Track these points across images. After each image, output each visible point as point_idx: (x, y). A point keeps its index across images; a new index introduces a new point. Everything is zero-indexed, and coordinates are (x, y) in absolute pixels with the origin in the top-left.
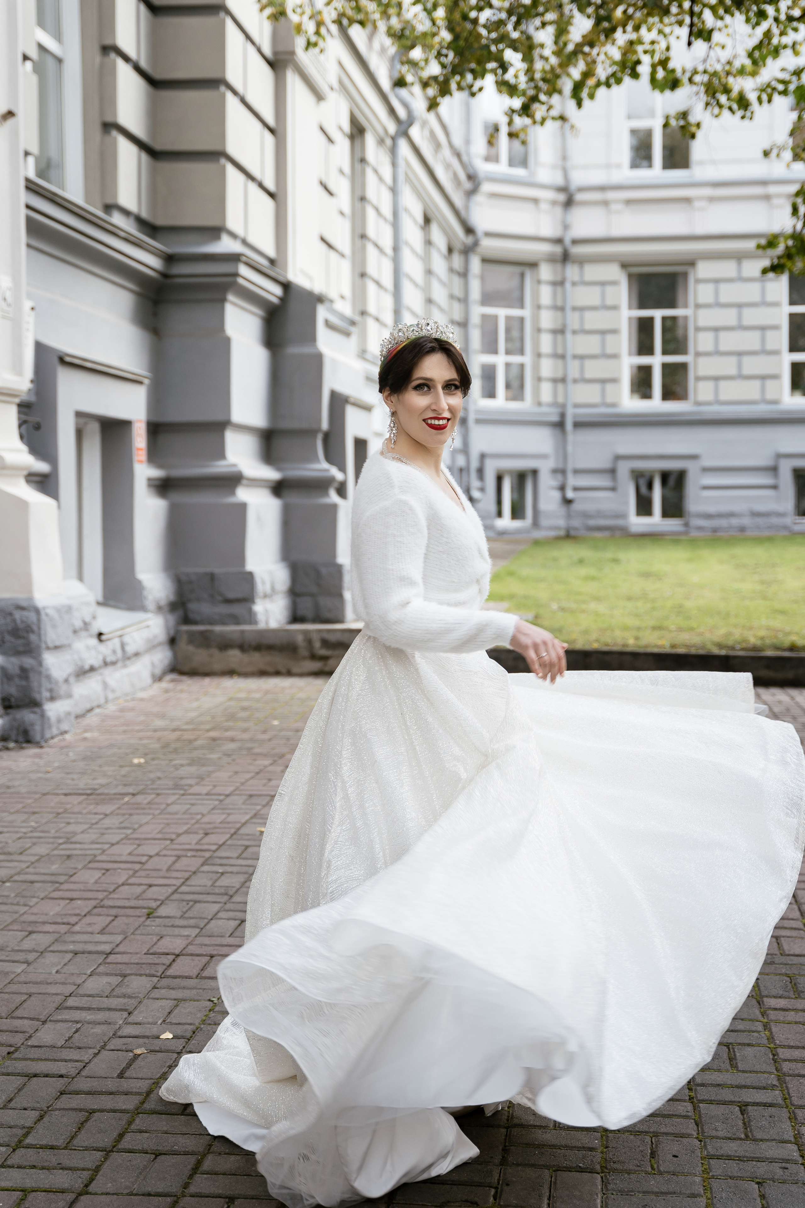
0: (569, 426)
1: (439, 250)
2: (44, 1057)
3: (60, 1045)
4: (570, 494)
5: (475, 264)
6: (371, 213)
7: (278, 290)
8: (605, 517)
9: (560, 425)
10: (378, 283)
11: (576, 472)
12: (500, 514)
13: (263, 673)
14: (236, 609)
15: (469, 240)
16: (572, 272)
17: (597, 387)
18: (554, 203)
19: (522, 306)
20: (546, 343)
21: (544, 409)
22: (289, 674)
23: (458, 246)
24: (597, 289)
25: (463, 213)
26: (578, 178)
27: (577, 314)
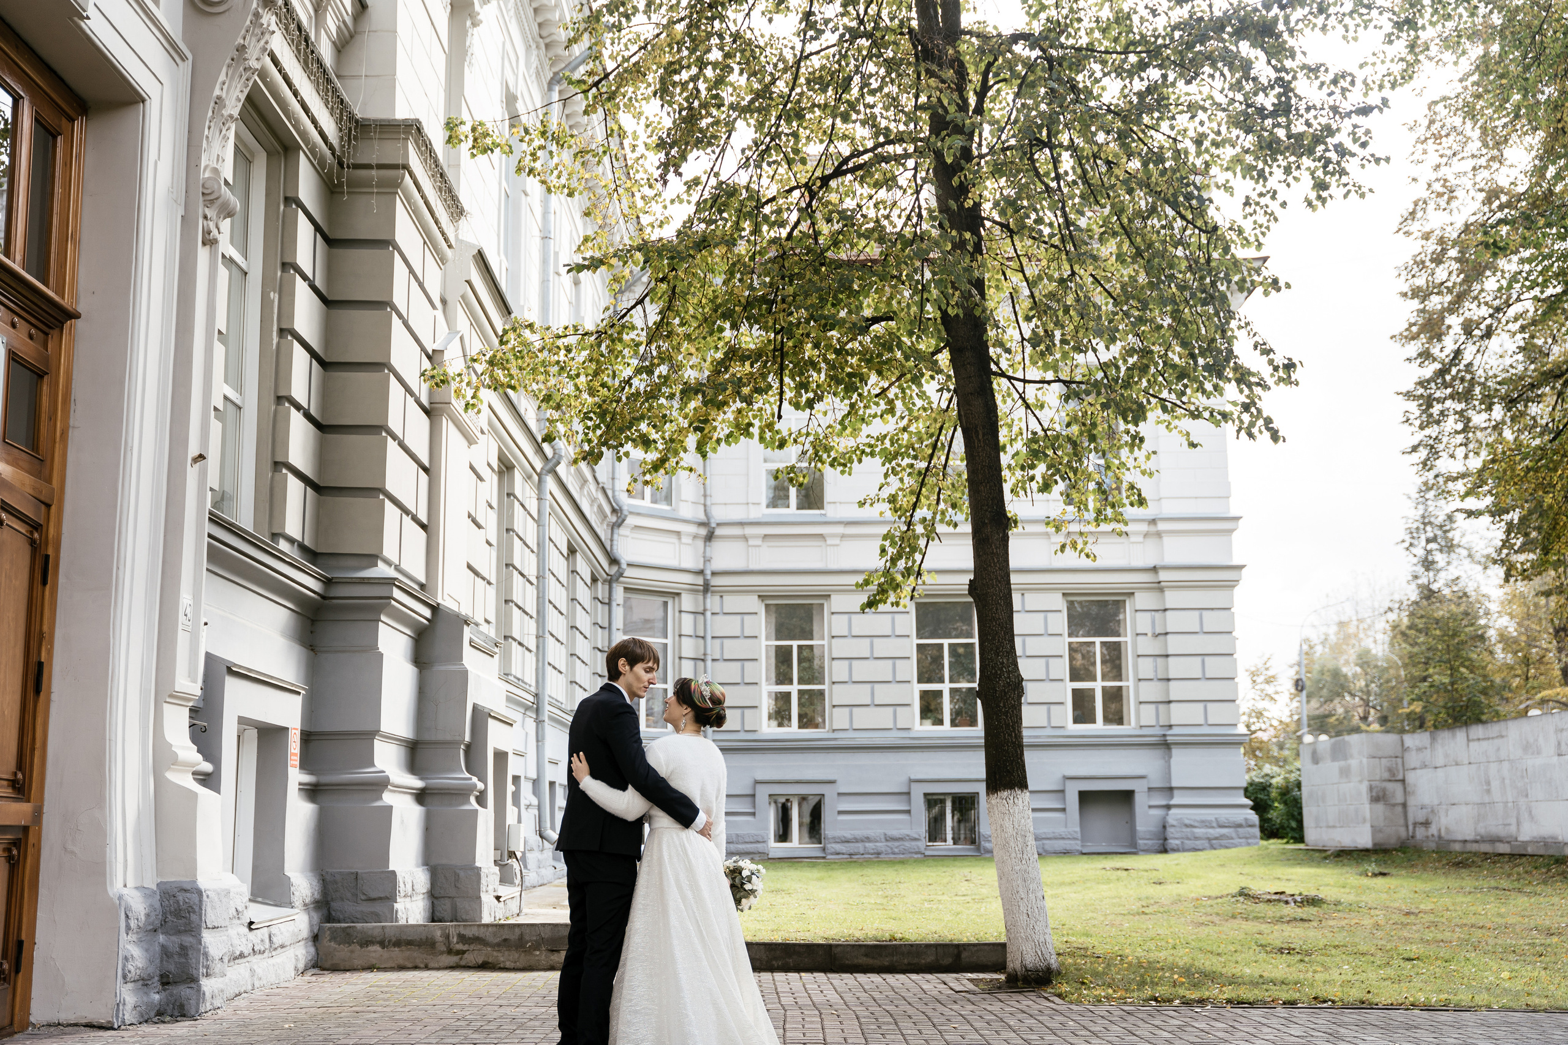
1: (582, 579)
5: (619, 594)
6: (517, 544)
7: (427, 613)
8: (744, 840)
10: (522, 609)
13: (401, 968)
14: (378, 907)
16: (713, 602)
17: (737, 713)
18: (695, 537)
19: (664, 634)
22: (427, 968)
24: (737, 619)
25: (608, 546)
26: (719, 514)
27: (718, 641)
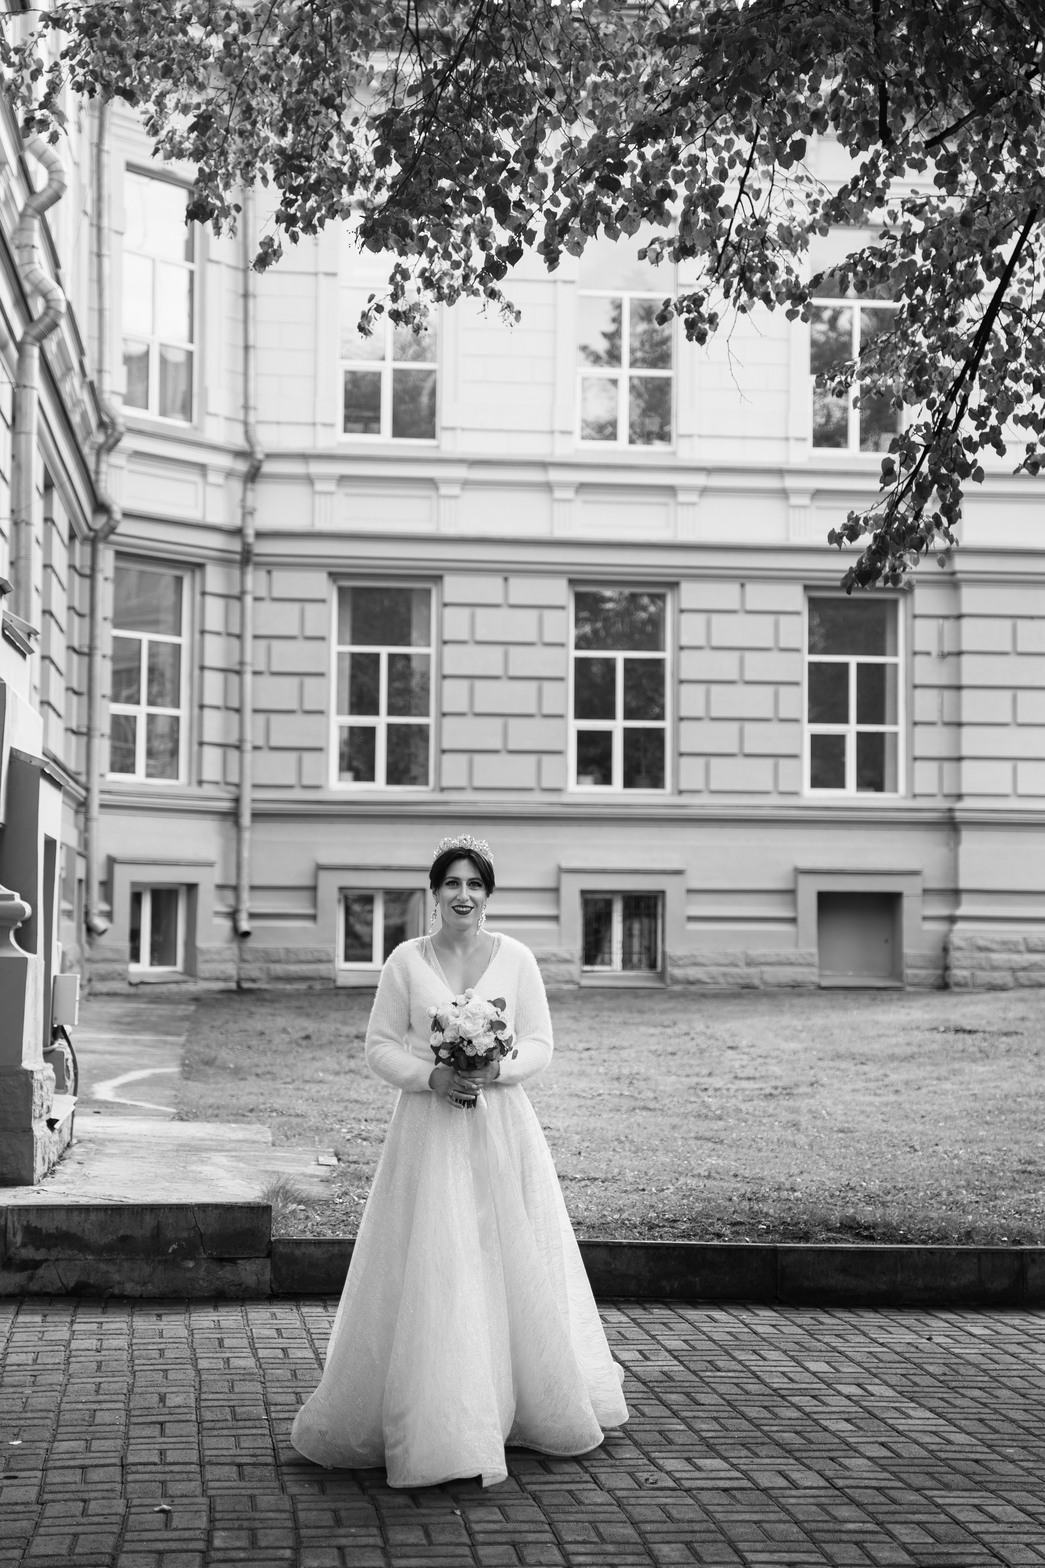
0: (246, 819)
4: (245, 925)
5: (107, 561)
8: (297, 961)
9: (233, 816)
12: (134, 955)
15: (100, 523)
16: (254, 580)
18: (230, 474)
20: (213, 688)
21: (208, 790)
23: (83, 530)
24: (293, 610)
26: (268, 439)
27: (261, 646)
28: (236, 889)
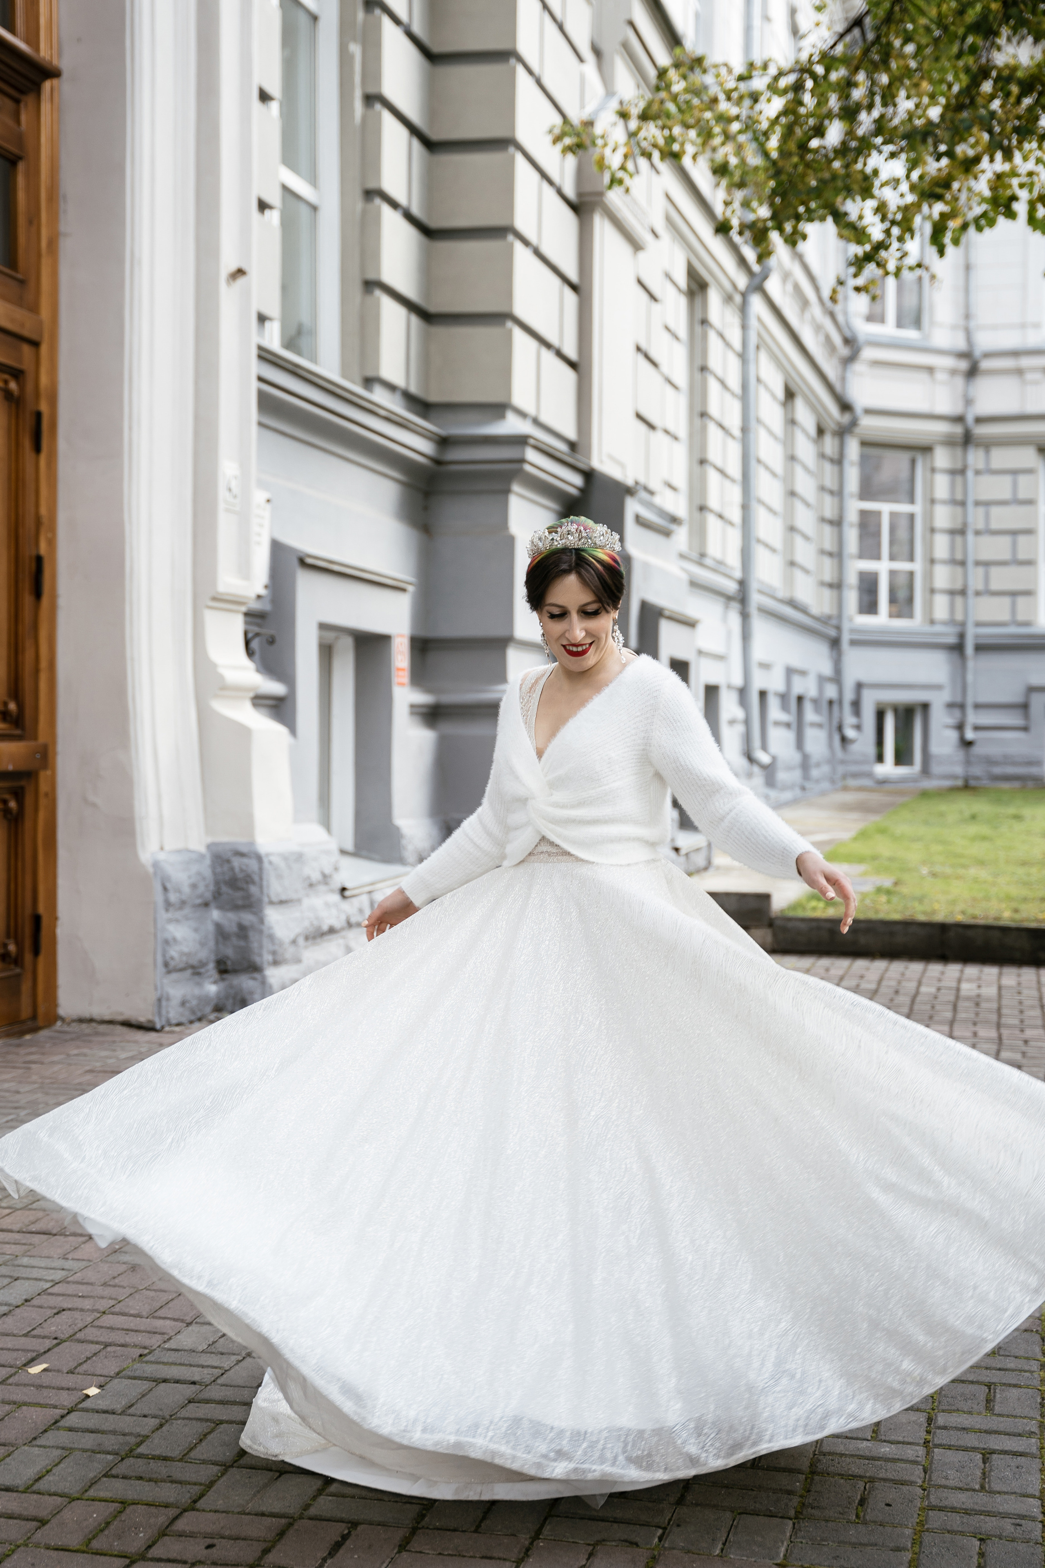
0: (969, 650)
1: (804, 431)
2: (179, 1361)
3: (201, 1349)
4: (970, 735)
6: (713, 386)
7: (577, 480)
8: (1015, 764)
9: (958, 648)
10: (722, 472)
11: (978, 706)
12: (880, 758)
15: (846, 419)
16: (976, 458)
17: (1006, 601)
18: (953, 372)
19: (912, 500)
20: (942, 546)
21: (938, 628)
23: (831, 425)
24: (1007, 480)
25: (838, 387)
26: (985, 341)
27: (981, 510)
28: (962, 706)
